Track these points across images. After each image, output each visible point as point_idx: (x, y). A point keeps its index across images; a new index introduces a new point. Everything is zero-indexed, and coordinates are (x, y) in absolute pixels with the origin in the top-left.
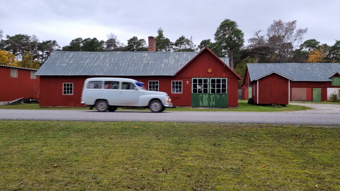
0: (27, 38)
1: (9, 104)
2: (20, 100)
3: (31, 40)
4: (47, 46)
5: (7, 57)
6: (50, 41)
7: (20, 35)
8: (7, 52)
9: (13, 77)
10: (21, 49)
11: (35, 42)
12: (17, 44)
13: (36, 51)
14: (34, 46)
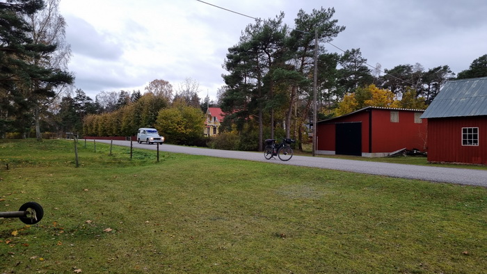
0: (408, 68)
1: (389, 156)
2: (402, 152)
3: (414, 71)
4: (436, 75)
5: (386, 97)
6: (439, 68)
7: (400, 67)
8: (385, 90)
9: (393, 121)
10: (401, 84)
11: (419, 72)
12: (396, 79)
13: (420, 85)
14: (417, 78)
